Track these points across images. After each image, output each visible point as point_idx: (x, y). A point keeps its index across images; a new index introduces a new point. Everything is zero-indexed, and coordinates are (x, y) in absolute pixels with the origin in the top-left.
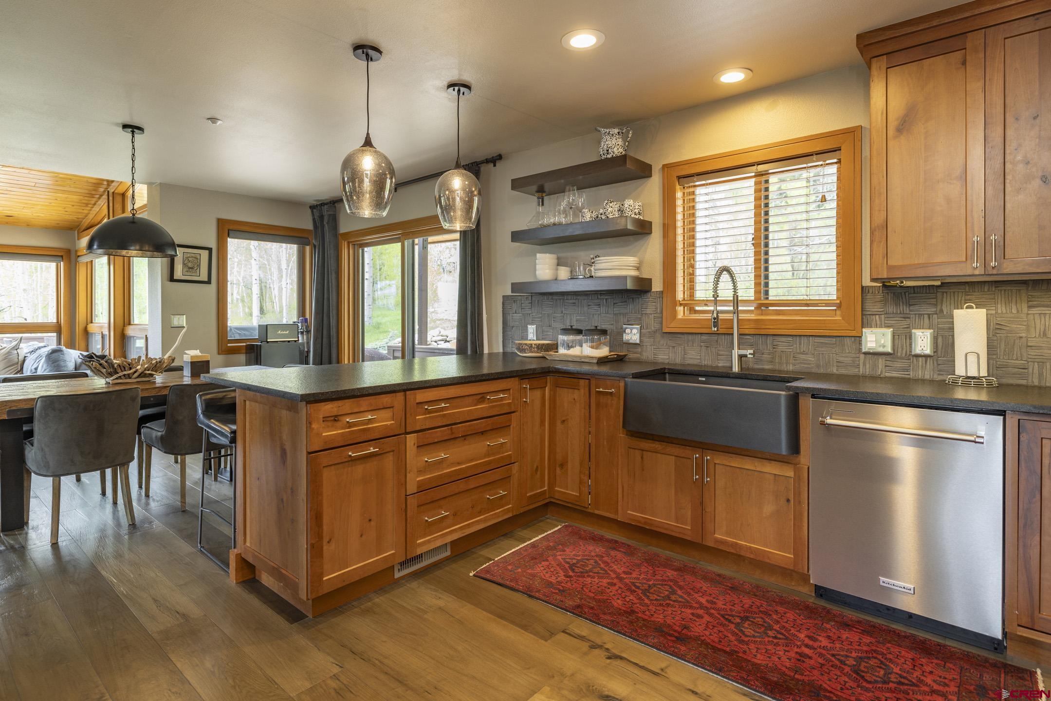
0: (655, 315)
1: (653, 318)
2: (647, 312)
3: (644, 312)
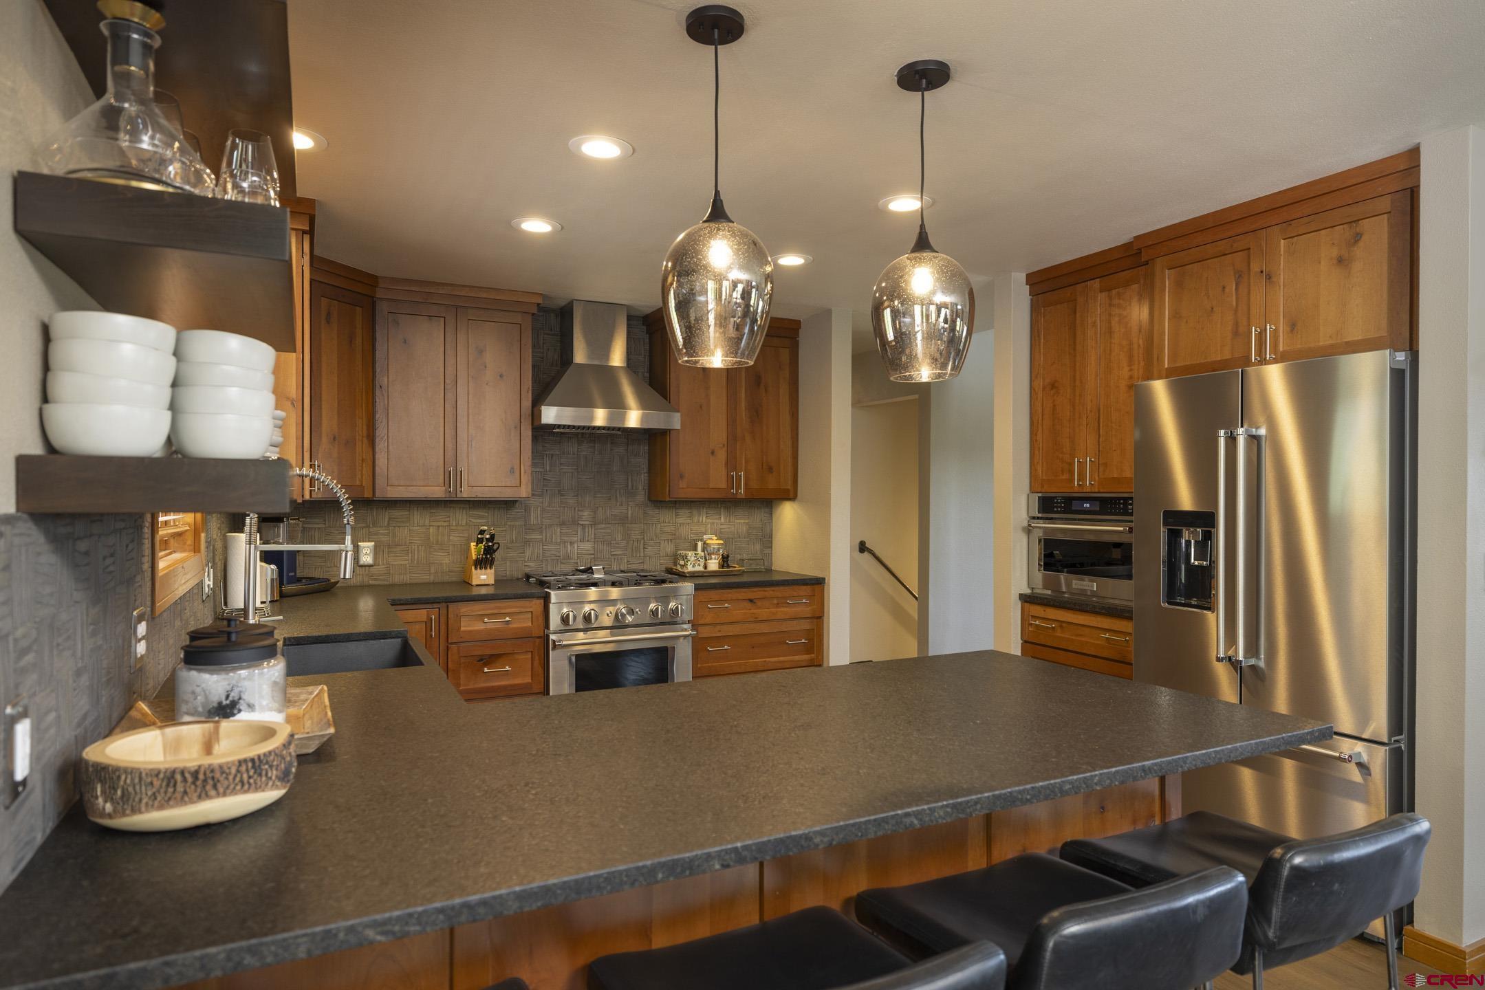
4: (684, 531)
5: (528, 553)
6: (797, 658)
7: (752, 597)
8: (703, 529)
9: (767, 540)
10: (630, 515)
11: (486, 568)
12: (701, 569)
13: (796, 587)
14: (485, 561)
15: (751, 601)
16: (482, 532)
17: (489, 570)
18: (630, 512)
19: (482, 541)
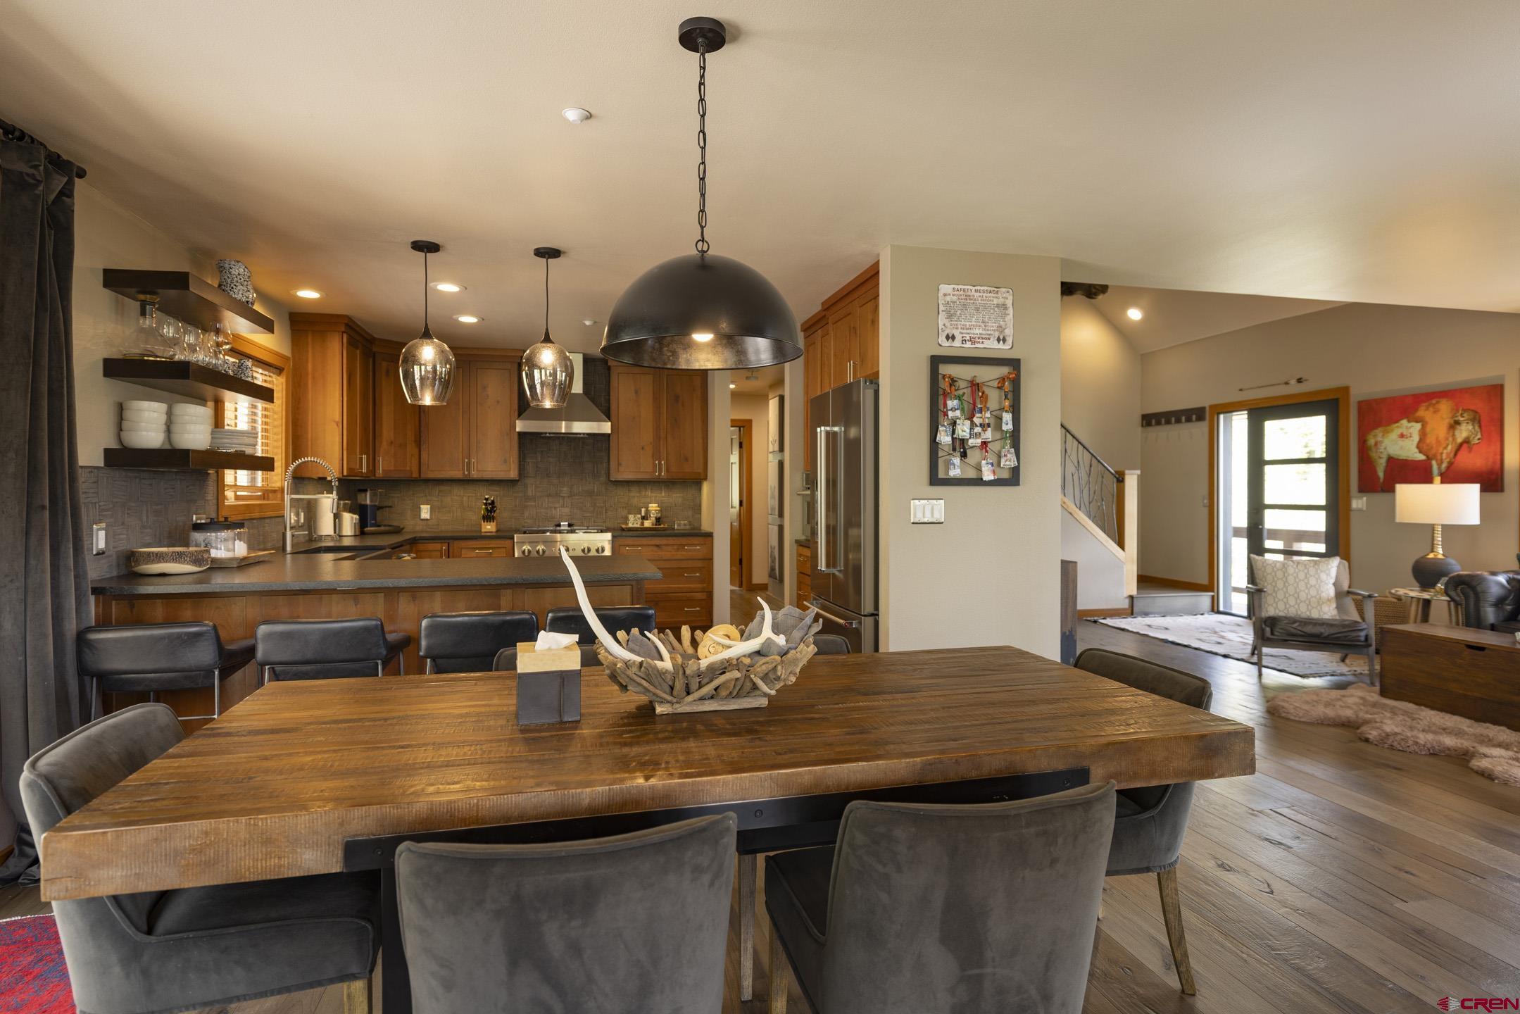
4: (635, 501)
5: (526, 514)
6: (693, 586)
7: (658, 544)
8: (649, 500)
9: (697, 508)
10: (596, 490)
11: (490, 522)
12: (638, 526)
13: (690, 538)
14: (488, 517)
15: (657, 546)
16: (487, 499)
17: (492, 523)
18: (596, 488)
19: (486, 504)
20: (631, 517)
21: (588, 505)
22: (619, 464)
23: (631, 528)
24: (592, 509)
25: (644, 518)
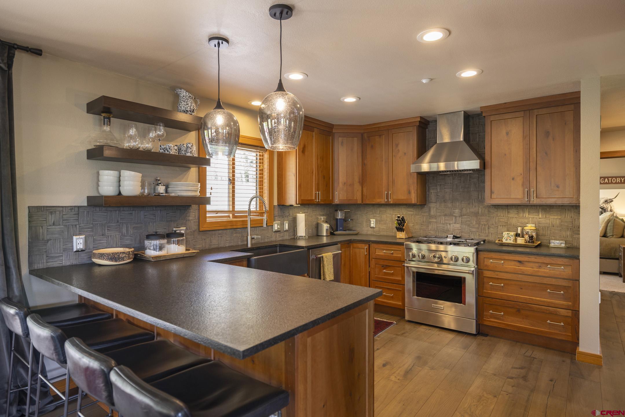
0: (194, 220)
1: (193, 222)
2: (190, 219)
3: (187, 219)
4: (514, 221)
5: (430, 227)
8: (526, 221)
10: (480, 212)
11: (402, 232)
12: (511, 242)
13: (554, 258)
14: (400, 229)
16: (398, 217)
17: (403, 233)
18: (480, 211)
19: (398, 220)
20: (505, 234)
21: (474, 223)
22: (492, 192)
23: (505, 243)
24: (477, 226)
25: (517, 235)
